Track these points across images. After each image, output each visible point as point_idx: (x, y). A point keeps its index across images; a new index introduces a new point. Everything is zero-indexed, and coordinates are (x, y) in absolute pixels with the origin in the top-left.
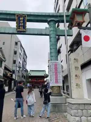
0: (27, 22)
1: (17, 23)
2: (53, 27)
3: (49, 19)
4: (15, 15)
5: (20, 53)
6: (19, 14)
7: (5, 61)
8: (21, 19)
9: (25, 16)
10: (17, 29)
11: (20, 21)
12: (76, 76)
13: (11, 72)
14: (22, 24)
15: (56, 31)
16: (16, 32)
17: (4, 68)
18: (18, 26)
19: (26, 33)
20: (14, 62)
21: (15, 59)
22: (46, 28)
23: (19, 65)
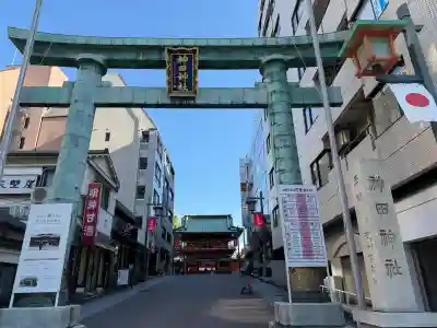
0: (199, 68)
1: (169, 73)
2: (279, 81)
3: (265, 59)
4: (163, 49)
5: (157, 165)
6: (175, 47)
7: (116, 190)
8: (180, 59)
9: (194, 51)
10: (170, 92)
11: (177, 68)
12: (382, 233)
13: (132, 222)
14: (185, 76)
15: (288, 93)
16: (168, 102)
17: (113, 213)
18: (174, 82)
19: (198, 101)
20: (141, 191)
21: (141, 184)
22: (257, 84)
23: (154, 201)
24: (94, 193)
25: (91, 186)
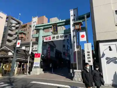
7: (55, 47)
8: (54, 26)
17: (55, 52)
18: (54, 31)
20: (64, 46)
23: (68, 48)
24: (49, 49)
25: (48, 48)
